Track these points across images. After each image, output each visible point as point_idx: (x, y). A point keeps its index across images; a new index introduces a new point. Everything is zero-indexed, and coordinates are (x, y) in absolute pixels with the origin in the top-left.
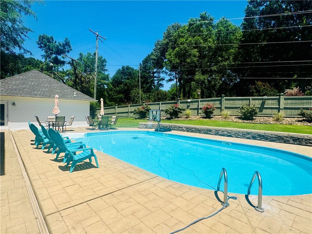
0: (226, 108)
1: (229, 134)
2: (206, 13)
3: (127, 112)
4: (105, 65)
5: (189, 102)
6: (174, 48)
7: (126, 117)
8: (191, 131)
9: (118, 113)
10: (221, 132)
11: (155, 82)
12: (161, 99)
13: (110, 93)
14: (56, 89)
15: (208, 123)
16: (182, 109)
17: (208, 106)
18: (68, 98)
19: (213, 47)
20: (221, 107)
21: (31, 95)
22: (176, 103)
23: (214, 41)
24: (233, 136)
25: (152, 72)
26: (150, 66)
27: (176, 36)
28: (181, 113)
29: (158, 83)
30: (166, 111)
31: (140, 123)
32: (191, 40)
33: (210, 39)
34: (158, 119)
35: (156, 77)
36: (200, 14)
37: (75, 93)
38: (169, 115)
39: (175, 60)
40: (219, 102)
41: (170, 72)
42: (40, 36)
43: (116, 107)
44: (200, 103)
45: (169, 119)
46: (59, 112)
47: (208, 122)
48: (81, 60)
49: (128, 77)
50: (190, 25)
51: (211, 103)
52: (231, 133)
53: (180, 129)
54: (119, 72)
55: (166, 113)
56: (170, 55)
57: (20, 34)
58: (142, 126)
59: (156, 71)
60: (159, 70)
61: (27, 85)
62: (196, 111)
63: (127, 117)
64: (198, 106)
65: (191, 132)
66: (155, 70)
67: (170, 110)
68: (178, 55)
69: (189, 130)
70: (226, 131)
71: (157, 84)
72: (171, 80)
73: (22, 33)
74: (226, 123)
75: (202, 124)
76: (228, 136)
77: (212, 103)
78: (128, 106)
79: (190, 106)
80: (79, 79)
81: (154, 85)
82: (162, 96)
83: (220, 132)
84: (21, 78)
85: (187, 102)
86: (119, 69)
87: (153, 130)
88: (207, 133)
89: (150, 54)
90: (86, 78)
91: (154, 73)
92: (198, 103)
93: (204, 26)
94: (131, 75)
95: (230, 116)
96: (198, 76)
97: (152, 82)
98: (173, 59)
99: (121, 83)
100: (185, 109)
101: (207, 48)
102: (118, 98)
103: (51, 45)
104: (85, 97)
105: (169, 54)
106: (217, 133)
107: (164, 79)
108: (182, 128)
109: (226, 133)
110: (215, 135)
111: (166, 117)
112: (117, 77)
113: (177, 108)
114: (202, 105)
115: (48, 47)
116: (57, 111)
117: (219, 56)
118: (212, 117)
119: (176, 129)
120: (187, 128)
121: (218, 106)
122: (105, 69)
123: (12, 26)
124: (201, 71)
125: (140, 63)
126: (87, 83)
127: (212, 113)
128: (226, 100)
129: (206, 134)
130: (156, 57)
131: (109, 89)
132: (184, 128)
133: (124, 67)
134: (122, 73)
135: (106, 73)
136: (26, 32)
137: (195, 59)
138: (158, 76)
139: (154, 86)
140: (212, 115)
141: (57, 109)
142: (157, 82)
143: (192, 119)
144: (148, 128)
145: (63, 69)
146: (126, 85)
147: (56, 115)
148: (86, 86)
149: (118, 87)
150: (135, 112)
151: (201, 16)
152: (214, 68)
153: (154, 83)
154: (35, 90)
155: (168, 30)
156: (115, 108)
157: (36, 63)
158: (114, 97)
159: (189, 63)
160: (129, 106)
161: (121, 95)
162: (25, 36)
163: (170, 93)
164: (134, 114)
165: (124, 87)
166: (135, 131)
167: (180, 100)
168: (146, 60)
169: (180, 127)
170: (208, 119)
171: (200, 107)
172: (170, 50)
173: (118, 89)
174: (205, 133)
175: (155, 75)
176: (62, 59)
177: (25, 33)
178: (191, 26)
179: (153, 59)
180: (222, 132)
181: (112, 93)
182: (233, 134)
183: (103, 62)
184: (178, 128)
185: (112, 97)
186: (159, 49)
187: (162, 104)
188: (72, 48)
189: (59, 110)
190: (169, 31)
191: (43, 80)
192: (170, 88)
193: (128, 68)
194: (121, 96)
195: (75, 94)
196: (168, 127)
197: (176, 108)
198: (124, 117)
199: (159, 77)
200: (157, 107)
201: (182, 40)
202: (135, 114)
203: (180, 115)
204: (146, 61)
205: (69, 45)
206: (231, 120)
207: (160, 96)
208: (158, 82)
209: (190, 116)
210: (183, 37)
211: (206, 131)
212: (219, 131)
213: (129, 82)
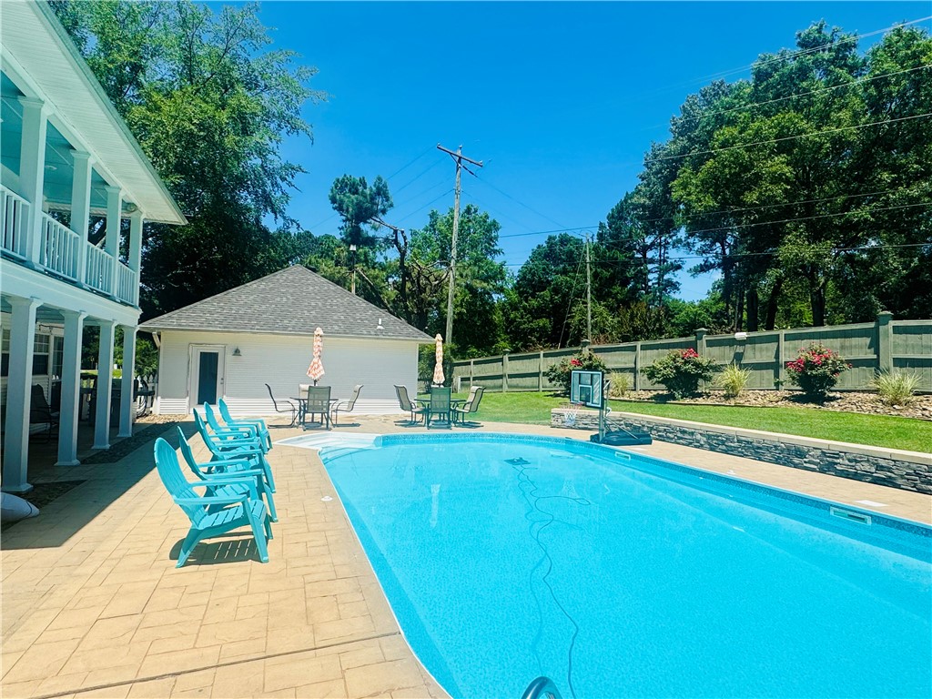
0: (900, 363)
1: (881, 475)
2: (821, 26)
3: (536, 375)
4: (496, 238)
5: (742, 343)
6: (698, 163)
7: (533, 387)
8: (724, 447)
9: (511, 376)
10: (847, 462)
11: (650, 276)
12: (641, 332)
13: (512, 316)
14: (334, 311)
15: (808, 421)
16: (711, 367)
17: (811, 358)
18: (360, 335)
19: (852, 138)
20: (877, 361)
21: (273, 330)
22: (694, 346)
23: (856, 116)
24: (899, 482)
25: (638, 248)
26: (631, 231)
27: (708, 124)
28: (707, 379)
29: (659, 279)
30: (652, 374)
31: (555, 410)
32: (760, 128)
33: (842, 114)
34: (597, 400)
35: (652, 261)
36: (799, 35)
37: (380, 320)
38: (663, 386)
39: (701, 201)
40: (868, 340)
41: (703, 243)
42: (338, 180)
43: (506, 357)
44: (783, 344)
45: (660, 399)
46: (323, 373)
47: (808, 417)
48: (434, 230)
49: (564, 268)
50: (761, 76)
51: (827, 345)
52: (890, 470)
53: (683, 437)
54: (539, 255)
55: (649, 378)
56: (685, 188)
57: (279, 181)
58: (560, 420)
59: (653, 244)
60: (663, 238)
61: (271, 304)
62: (772, 372)
63: (535, 387)
64: (777, 356)
65: (726, 452)
66: (649, 240)
67: (665, 368)
68: (714, 185)
69: (717, 443)
70: (869, 459)
71: (658, 283)
72: (705, 268)
73: (283, 179)
74: (893, 423)
75: (782, 423)
76: (876, 481)
77: (837, 342)
78: (538, 356)
79: (745, 354)
80: (413, 282)
81: (646, 285)
82: (645, 321)
83: (840, 461)
84: (262, 286)
85: (733, 342)
86: (539, 247)
87: (585, 436)
88: (787, 463)
89: (631, 190)
90: (432, 278)
91: (645, 249)
92: (775, 345)
93: (817, 74)
94: (574, 259)
95: (915, 398)
96: (794, 247)
97: (641, 277)
98: (693, 197)
99: (542, 285)
100: (726, 365)
101: (828, 145)
102: (533, 330)
103: (346, 200)
104: (405, 332)
105: (681, 184)
106: (828, 465)
107: (679, 267)
108: (692, 434)
109: (867, 467)
110: (822, 471)
111: (655, 393)
112: (531, 269)
113: (689, 362)
114: (792, 353)
115: (340, 205)
116: (318, 372)
117: (884, 167)
118: (834, 399)
119: (671, 436)
120: (709, 437)
121: (862, 356)
122: (496, 248)
123: (262, 165)
124: (807, 230)
125: (601, 223)
126: (436, 292)
127: (833, 382)
128: (897, 330)
129: (784, 464)
130: (650, 199)
131: (510, 304)
132: (699, 437)
133: (554, 238)
134: (547, 256)
135: (498, 260)
136: (291, 174)
137: (778, 191)
138: (660, 256)
139: (647, 288)
140: (833, 388)
141: (316, 366)
142: (656, 275)
143: (747, 404)
144: (580, 429)
145: (386, 258)
146: (556, 290)
147: (315, 381)
148: (430, 299)
149: (533, 297)
150: (552, 375)
151: (803, 40)
152: (862, 213)
153: (646, 281)
154: (285, 317)
155: (684, 110)
156: (501, 360)
157: (329, 247)
158: (522, 327)
159: (753, 205)
160: (542, 355)
161: (543, 322)
162: (290, 184)
163: (707, 310)
164: (551, 380)
165: (552, 298)
166: (530, 438)
167: (708, 333)
168: (619, 212)
169: (684, 432)
170: (812, 405)
171: (783, 359)
172: (685, 171)
173: (534, 303)
174: (777, 461)
175: (650, 254)
176: (371, 233)
177: (289, 179)
178: (762, 82)
179: (636, 207)
180: (849, 460)
181: (516, 317)
182: (902, 477)
183: (489, 231)
184: (679, 435)
185: (517, 327)
186: (656, 173)
187: (644, 348)
188: (392, 200)
189: (321, 367)
190: (689, 114)
191: (311, 288)
192: (709, 293)
193: (564, 240)
194: (541, 324)
195: (380, 323)
196: (645, 429)
197: (686, 363)
198: (528, 388)
199: (664, 261)
200: (627, 358)
201: (727, 132)
202: (553, 379)
203: (702, 387)
204: (618, 215)
205: (384, 193)
206: (919, 413)
207: (638, 323)
208: (661, 276)
209: (741, 392)
210: (732, 122)
211: (782, 451)
212: (837, 455)
213: (567, 282)
